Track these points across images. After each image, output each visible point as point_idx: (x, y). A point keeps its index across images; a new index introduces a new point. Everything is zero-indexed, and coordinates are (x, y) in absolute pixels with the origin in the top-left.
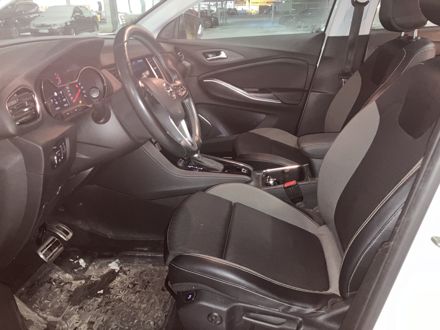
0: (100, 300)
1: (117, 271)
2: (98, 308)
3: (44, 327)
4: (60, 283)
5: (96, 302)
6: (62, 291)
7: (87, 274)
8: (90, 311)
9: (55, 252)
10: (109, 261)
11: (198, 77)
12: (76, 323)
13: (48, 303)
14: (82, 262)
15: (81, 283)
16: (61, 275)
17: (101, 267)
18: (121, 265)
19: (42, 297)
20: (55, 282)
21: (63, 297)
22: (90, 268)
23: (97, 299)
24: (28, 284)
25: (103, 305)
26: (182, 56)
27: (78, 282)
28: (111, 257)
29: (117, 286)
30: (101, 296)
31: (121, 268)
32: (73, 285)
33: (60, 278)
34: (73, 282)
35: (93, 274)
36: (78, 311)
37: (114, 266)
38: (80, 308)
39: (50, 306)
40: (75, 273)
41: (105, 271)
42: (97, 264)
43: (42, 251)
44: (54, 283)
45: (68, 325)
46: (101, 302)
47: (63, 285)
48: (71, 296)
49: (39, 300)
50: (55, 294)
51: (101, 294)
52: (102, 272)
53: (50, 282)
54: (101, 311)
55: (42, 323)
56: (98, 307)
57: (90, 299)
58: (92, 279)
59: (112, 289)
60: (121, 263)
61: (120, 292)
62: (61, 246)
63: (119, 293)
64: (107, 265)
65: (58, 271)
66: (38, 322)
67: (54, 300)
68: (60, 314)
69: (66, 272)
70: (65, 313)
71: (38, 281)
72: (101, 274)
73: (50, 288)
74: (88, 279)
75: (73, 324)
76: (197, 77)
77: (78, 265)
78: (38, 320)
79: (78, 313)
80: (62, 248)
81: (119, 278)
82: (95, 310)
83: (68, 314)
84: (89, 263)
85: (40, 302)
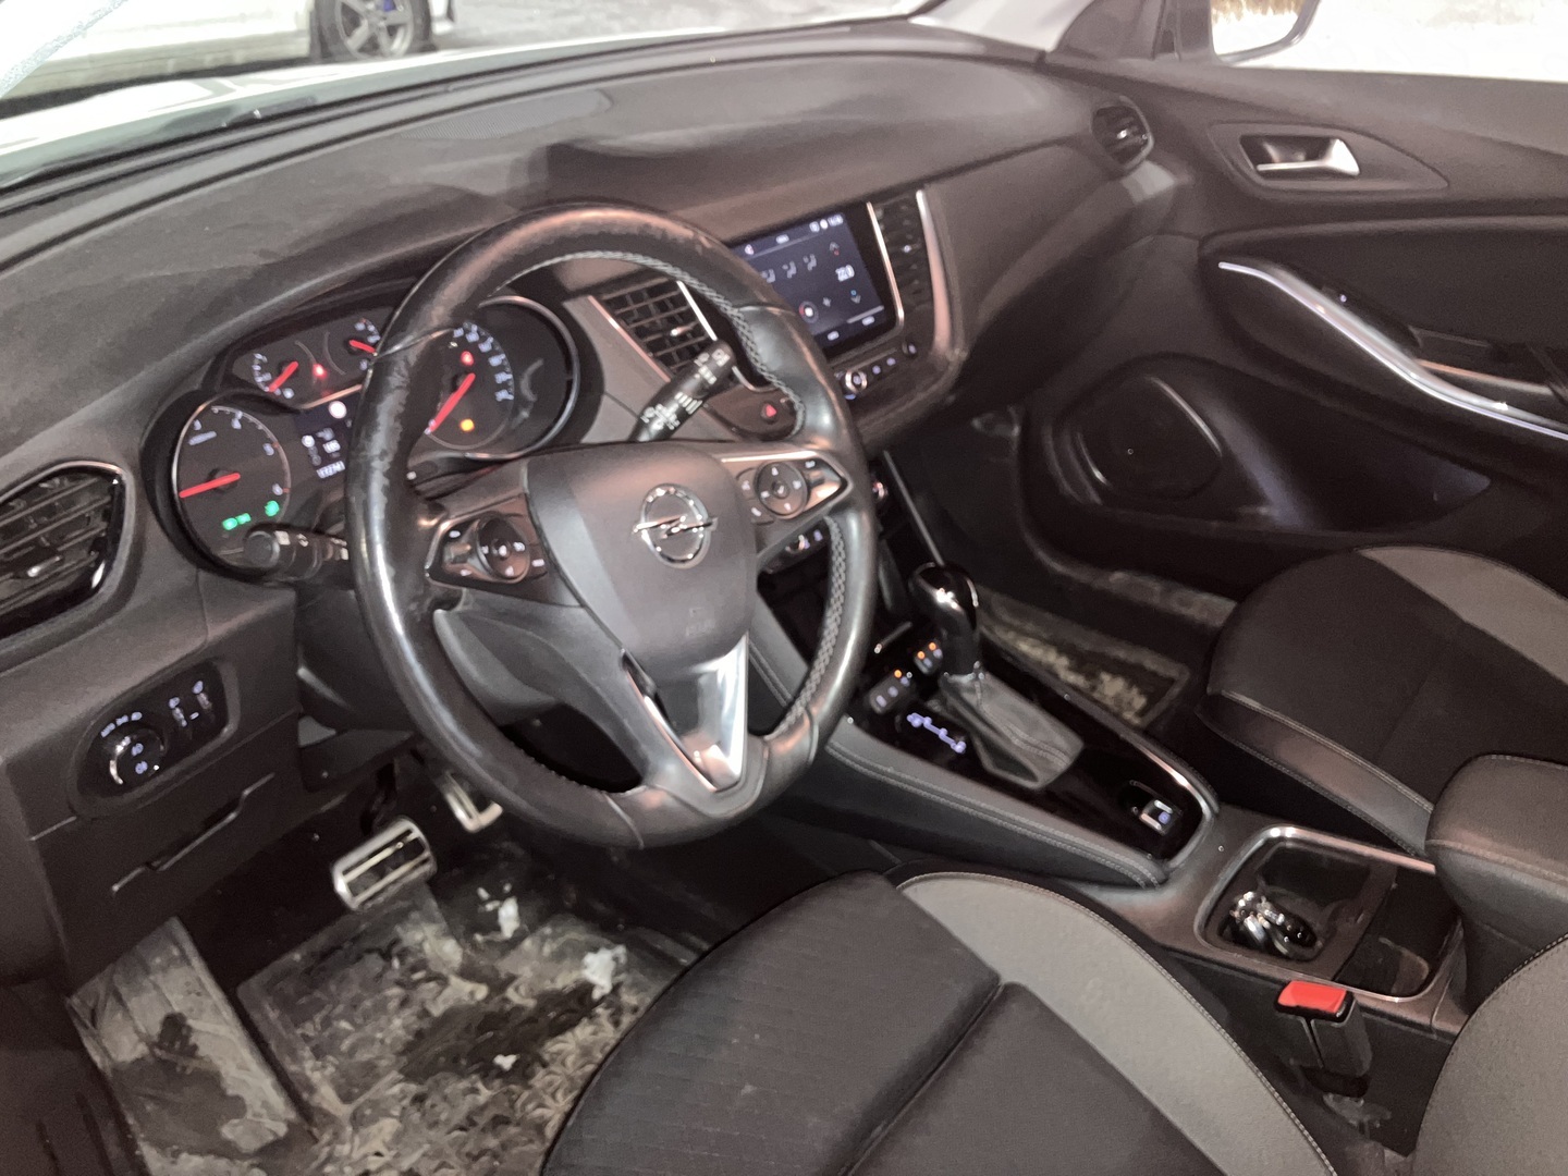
0: (485, 1094)
1: (597, 994)
2: (462, 1129)
3: (275, 1134)
4: (414, 969)
5: (469, 1098)
6: (404, 1003)
7: (505, 966)
8: (434, 1125)
9: (395, 882)
10: (595, 939)
11: (1203, 241)
12: (378, 1154)
13: (348, 1033)
14: (509, 914)
15: (472, 994)
16: (432, 939)
17: (559, 956)
18: (622, 977)
19: (339, 1003)
20: (402, 962)
21: (398, 1026)
22: (527, 944)
23: (480, 1085)
24: (321, 940)
25: (482, 1121)
26: (1146, 142)
27: (468, 986)
28: (608, 929)
29: (563, 1063)
30: (497, 1083)
31: (616, 988)
32: (448, 992)
33: (421, 951)
34: (455, 981)
35: (526, 972)
36: (404, 1108)
37: (600, 968)
38: (419, 1099)
39: (345, 1045)
40: (474, 946)
41: (564, 981)
42: (554, 937)
43: (346, 872)
44: (396, 963)
45: (351, 1151)
46: (483, 1108)
47: (419, 982)
48: (419, 1034)
49: (324, 1013)
50: (381, 1008)
51: (501, 1073)
52: (553, 980)
53: (386, 956)
54: (464, 1144)
55: (274, 1117)
56: (464, 1124)
57: (462, 1075)
58: (510, 993)
59: (545, 1065)
60: (628, 968)
61: (559, 1095)
62: (424, 862)
63: (553, 1096)
64: (580, 952)
65: (431, 920)
66: (264, 1111)
67: (368, 1029)
68: (356, 1091)
69: (451, 932)
70: (368, 1095)
71: (355, 940)
72: (548, 986)
73: (380, 976)
74: (498, 985)
75: (365, 1156)
76: (1196, 243)
77: (492, 923)
78: (265, 1104)
79: (401, 1118)
80: (427, 868)
81: (590, 1029)
82: (449, 1133)
83: (374, 1104)
84: (529, 926)
85: (327, 1022)
